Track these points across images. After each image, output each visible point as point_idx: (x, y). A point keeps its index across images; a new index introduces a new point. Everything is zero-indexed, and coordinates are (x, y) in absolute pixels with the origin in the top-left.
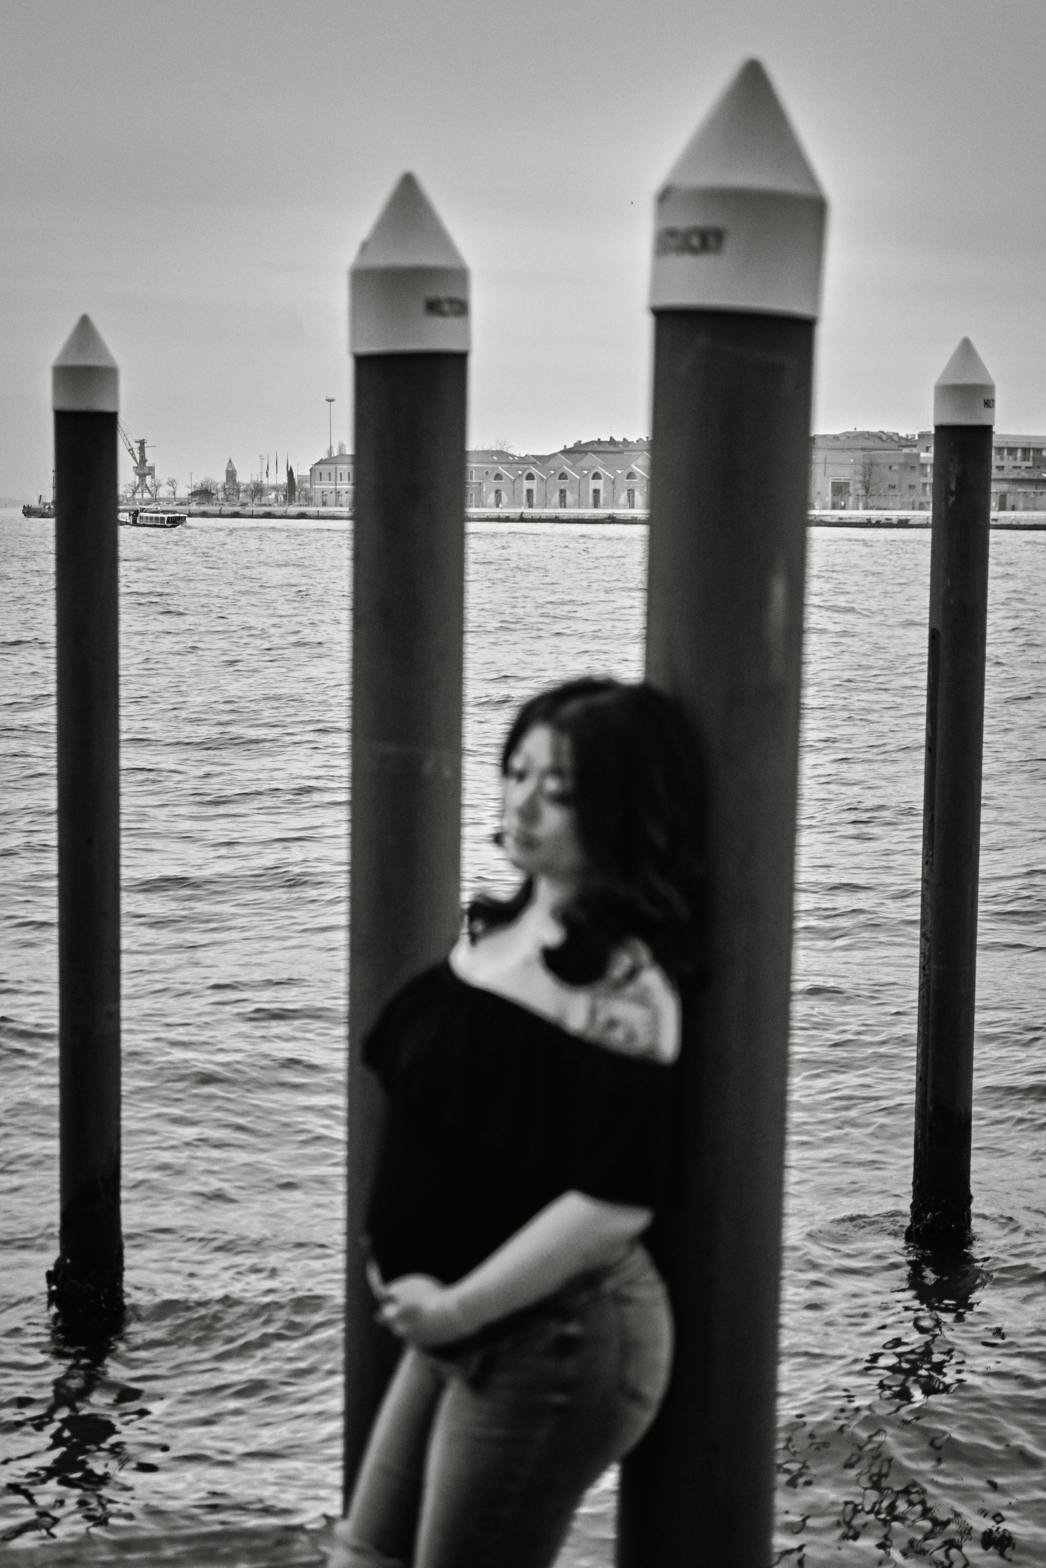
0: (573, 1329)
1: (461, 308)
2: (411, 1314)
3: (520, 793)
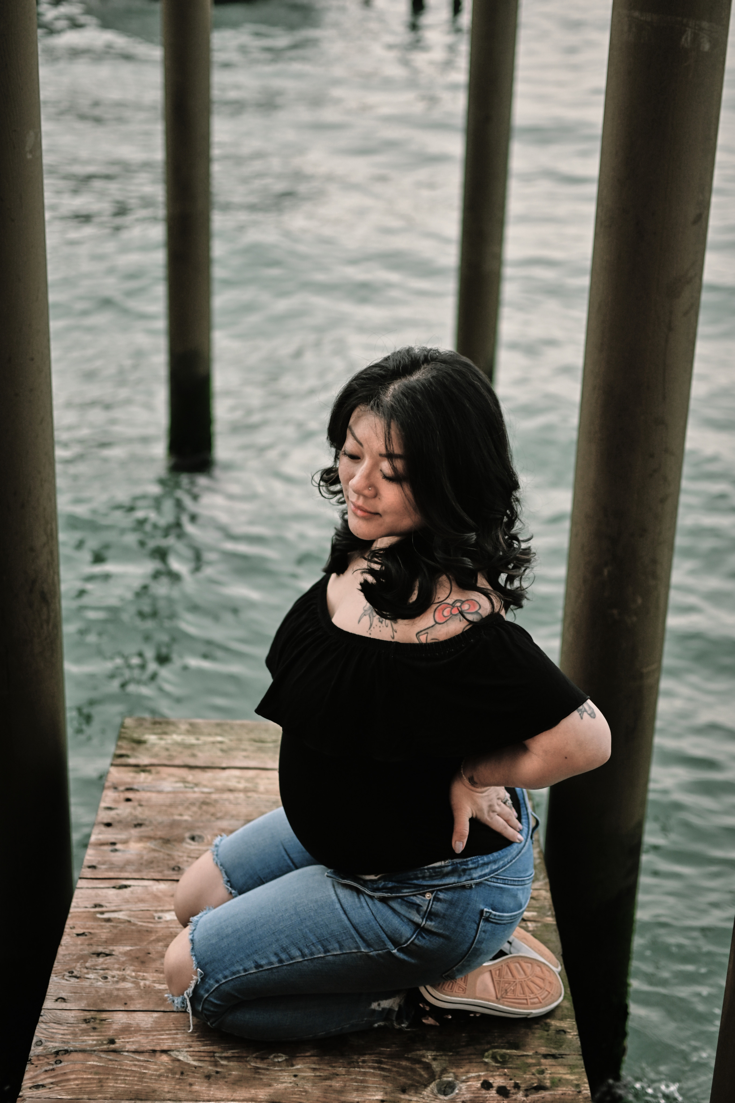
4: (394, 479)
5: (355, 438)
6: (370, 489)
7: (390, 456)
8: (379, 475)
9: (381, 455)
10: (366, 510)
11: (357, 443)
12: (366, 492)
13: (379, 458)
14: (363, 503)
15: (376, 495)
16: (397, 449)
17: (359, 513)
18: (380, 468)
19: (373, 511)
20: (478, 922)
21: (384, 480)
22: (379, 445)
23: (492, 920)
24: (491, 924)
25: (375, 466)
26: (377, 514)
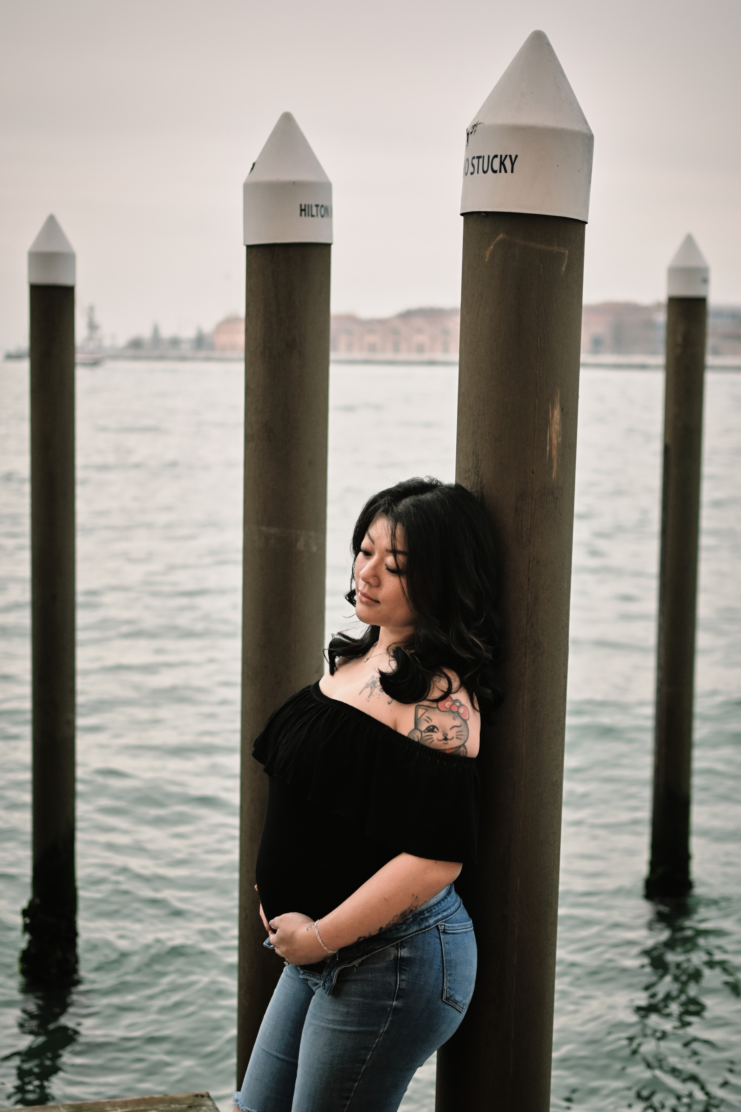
0: (404, 953)
1: (326, 211)
2: (287, 940)
3: (366, 566)
4: (395, 571)
5: (370, 538)
6: (375, 578)
7: (394, 552)
8: (384, 568)
9: (387, 551)
10: (369, 596)
11: (371, 542)
12: (371, 581)
13: (385, 553)
14: (368, 590)
15: (379, 585)
16: (399, 547)
17: (364, 599)
18: (385, 563)
19: (374, 598)
20: (438, 936)
21: (387, 571)
22: (385, 542)
23: (449, 931)
24: (450, 935)
25: (381, 560)
26: (378, 602)
